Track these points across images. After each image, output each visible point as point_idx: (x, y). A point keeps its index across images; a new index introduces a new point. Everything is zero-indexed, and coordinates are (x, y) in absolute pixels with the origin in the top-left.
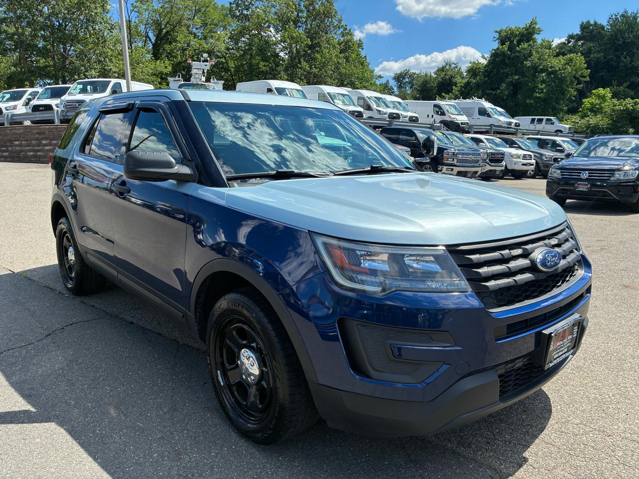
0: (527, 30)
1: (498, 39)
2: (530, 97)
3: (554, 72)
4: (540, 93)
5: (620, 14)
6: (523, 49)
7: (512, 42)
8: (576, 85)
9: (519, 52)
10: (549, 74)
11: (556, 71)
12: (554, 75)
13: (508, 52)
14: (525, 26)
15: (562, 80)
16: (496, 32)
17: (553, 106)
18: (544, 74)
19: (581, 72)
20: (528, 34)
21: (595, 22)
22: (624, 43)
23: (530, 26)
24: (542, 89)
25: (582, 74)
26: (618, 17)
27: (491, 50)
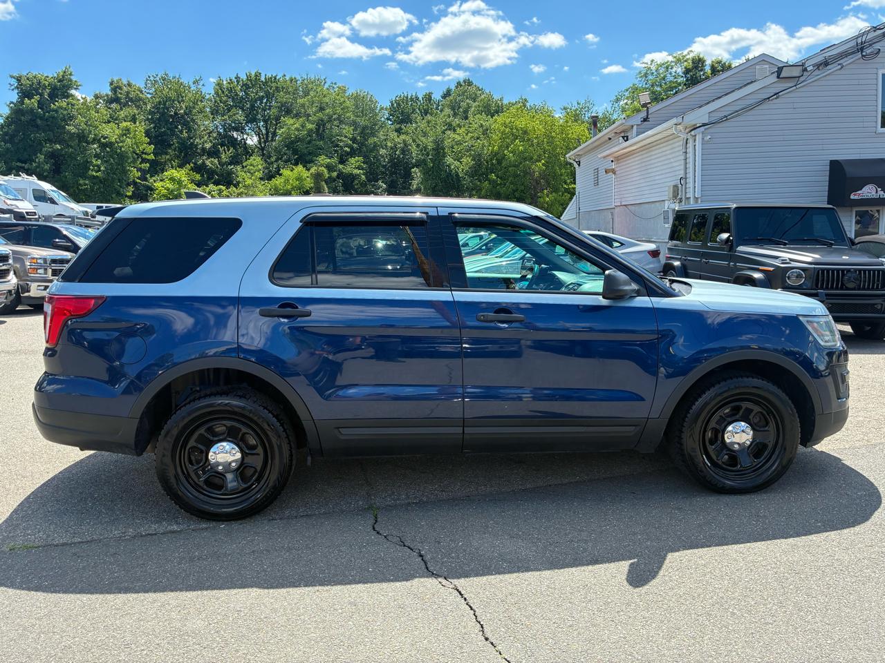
0: (60, 81)
1: (17, 88)
2: (84, 176)
3: (111, 144)
4: (97, 172)
5: (159, 76)
6: (61, 108)
7: (41, 95)
8: (140, 164)
9: (56, 111)
10: (103, 146)
11: (111, 143)
12: (110, 148)
13: (40, 110)
14: (56, 75)
15: (122, 157)
16: (12, 77)
17: (115, 189)
18: (95, 146)
19: (143, 147)
20: (61, 88)
21: (128, 81)
22: (176, 114)
23: (63, 76)
24: (98, 166)
25: (144, 150)
26: (158, 79)
27: (8, 103)
